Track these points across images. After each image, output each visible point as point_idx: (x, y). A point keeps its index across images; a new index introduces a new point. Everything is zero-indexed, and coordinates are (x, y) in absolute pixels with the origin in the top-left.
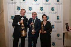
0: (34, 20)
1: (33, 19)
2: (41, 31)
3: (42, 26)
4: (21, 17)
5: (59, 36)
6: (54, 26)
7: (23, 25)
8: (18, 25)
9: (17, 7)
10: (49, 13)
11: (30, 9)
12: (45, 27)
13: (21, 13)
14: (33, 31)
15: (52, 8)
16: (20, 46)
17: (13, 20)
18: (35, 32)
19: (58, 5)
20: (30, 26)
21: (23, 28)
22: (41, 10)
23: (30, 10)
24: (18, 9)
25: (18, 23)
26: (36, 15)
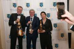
1: (31, 17)
3: (41, 25)
5: (63, 36)
6: (57, 24)
9: (13, 4)
10: (50, 9)
11: (28, 5)
13: (17, 11)
14: (30, 30)
16: (18, 48)
17: (9, 19)
24: (14, 6)
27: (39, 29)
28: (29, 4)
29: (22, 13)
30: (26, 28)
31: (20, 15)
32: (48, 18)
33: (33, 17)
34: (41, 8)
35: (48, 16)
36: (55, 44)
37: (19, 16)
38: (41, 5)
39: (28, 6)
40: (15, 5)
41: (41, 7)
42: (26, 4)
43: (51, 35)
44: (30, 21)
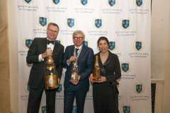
0: (77, 50)
1: (76, 47)
2: (93, 76)
3: (97, 64)
5: (141, 89)
6: (128, 65)
7: (50, 61)
8: (40, 60)
9: (40, 18)
10: (116, 33)
11: (70, 22)
12: (105, 67)
14: (73, 76)
15: (125, 21)
19: (139, 15)
20: (68, 64)
21: (51, 69)
22: (96, 25)
23: (71, 27)
24: (41, 23)
25: (40, 57)
26: (83, 37)
27: (92, 75)
28: (73, 20)
29: (58, 39)
30: (65, 70)
31: (52, 42)
33: (80, 48)
34: (99, 30)
37: (51, 44)
39: (71, 25)
40: (43, 21)
41: (98, 27)
42: (66, 21)
43: (117, 89)
44: (73, 55)
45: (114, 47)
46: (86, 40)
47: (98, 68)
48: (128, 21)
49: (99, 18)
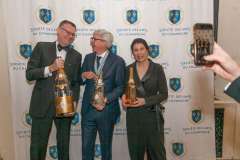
2: (127, 98)
3: (131, 81)
4: (61, 48)
5: (200, 117)
6: (179, 80)
7: (61, 76)
8: (46, 76)
10: (160, 30)
14: (97, 97)
15: (174, 12)
18: (105, 100)
21: (62, 87)
22: (129, 20)
23: (89, 23)
24: (42, 18)
25: (47, 71)
28: (93, 12)
32: (154, 61)
34: (132, 26)
35: (153, 54)
36: (174, 144)
37: (62, 51)
38: (132, 17)
39: (89, 20)
41: (131, 23)
45: (157, 53)
46: (114, 44)
47: (133, 87)
48: (179, 12)
49: (134, 9)
